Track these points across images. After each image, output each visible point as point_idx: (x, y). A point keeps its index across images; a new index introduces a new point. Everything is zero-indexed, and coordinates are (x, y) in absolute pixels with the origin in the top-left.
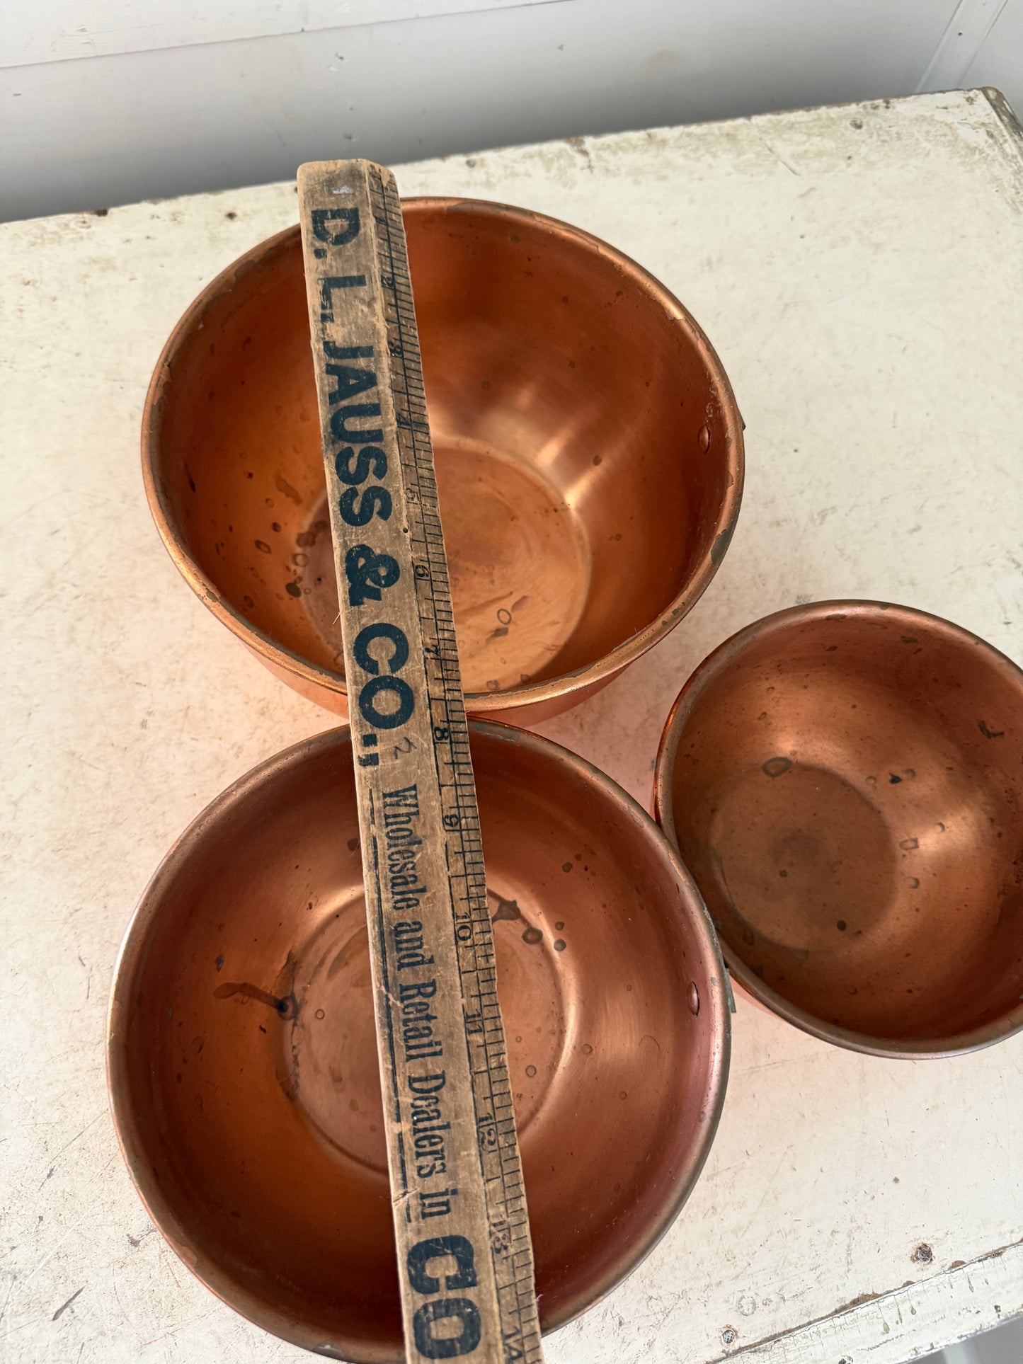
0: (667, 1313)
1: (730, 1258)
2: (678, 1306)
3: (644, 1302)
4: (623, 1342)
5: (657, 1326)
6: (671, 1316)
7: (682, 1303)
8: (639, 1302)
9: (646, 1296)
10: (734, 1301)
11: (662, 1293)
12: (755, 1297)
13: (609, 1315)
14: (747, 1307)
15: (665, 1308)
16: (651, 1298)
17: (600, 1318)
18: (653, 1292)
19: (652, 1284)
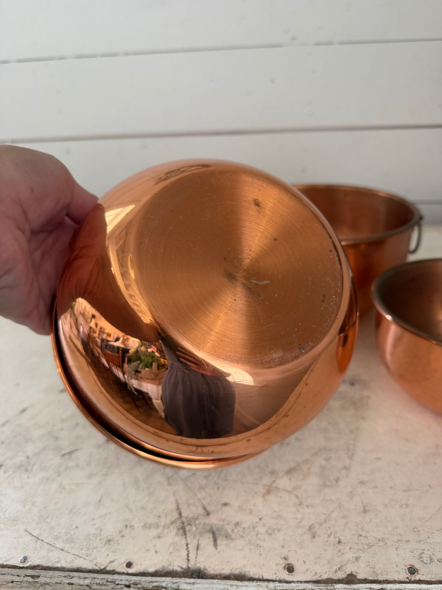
0: (370, 546)
1: (416, 530)
2: (378, 545)
3: (356, 537)
4: (339, 551)
5: (363, 550)
6: (373, 548)
7: (381, 544)
8: (353, 535)
9: (357, 533)
10: (417, 554)
11: (368, 535)
12: (432, 555)
13: (333, 536)
14: (425, 559)
15: (370, 543)
16: (361, 535)
17: (327, 536)
18: (363, 533)
19: (362, 529)
